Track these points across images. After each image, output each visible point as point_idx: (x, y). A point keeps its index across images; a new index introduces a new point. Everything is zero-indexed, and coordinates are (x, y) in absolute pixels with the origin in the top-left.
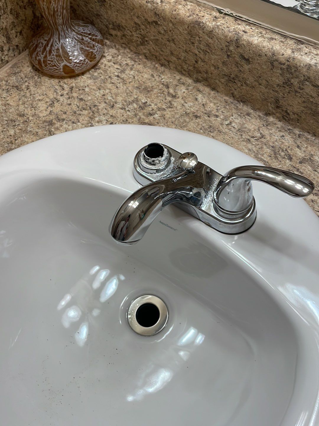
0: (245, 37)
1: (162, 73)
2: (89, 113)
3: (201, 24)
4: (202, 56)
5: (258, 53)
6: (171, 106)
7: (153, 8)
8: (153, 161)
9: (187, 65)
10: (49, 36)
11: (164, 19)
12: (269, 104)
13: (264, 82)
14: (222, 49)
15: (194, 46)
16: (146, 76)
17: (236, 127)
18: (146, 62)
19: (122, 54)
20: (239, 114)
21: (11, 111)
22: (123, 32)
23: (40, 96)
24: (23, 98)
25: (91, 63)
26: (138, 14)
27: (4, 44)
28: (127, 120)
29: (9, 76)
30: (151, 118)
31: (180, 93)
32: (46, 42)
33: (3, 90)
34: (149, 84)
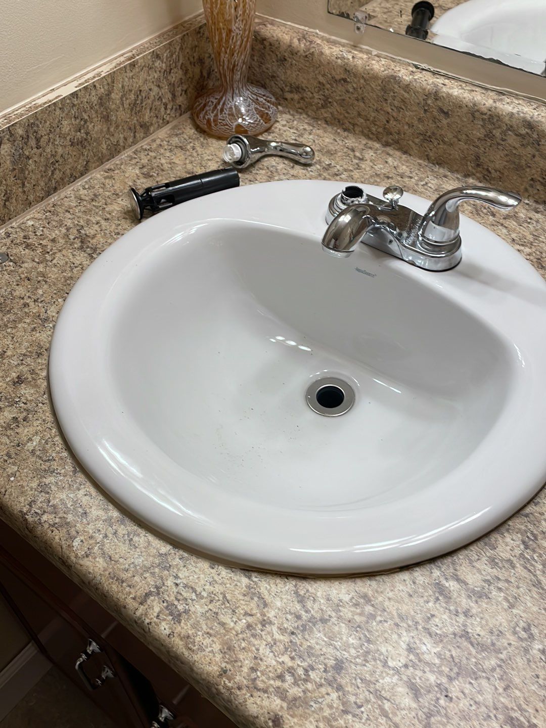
0: (444, 89)
1: (345, 138)
2: (267, 173)
3: (397, 78)
4: (395, 114)
5: (458, 105)
6: (358, 167)
7: (343, 63)
9: (376, 127)
10: (221, 94)
11: (355, 76)
12: (469, 163)
13: (464, 136)
14: (419, 104)
15: (387, 103)
16: (327, 140)
17: (433, 187)
18: (326, 127)
19: (298, 119)
20: (435, 175)
21: (177, 169)
22: (302, 95)
23: (209, 156)
24: (190, 158)
25: (266, 125)
26: (324, 72)
27: (169, 101)
29: (170, 136)
31: (367, 156)
32: (216, 100)
33: (166, 149)
34: (332, 147)
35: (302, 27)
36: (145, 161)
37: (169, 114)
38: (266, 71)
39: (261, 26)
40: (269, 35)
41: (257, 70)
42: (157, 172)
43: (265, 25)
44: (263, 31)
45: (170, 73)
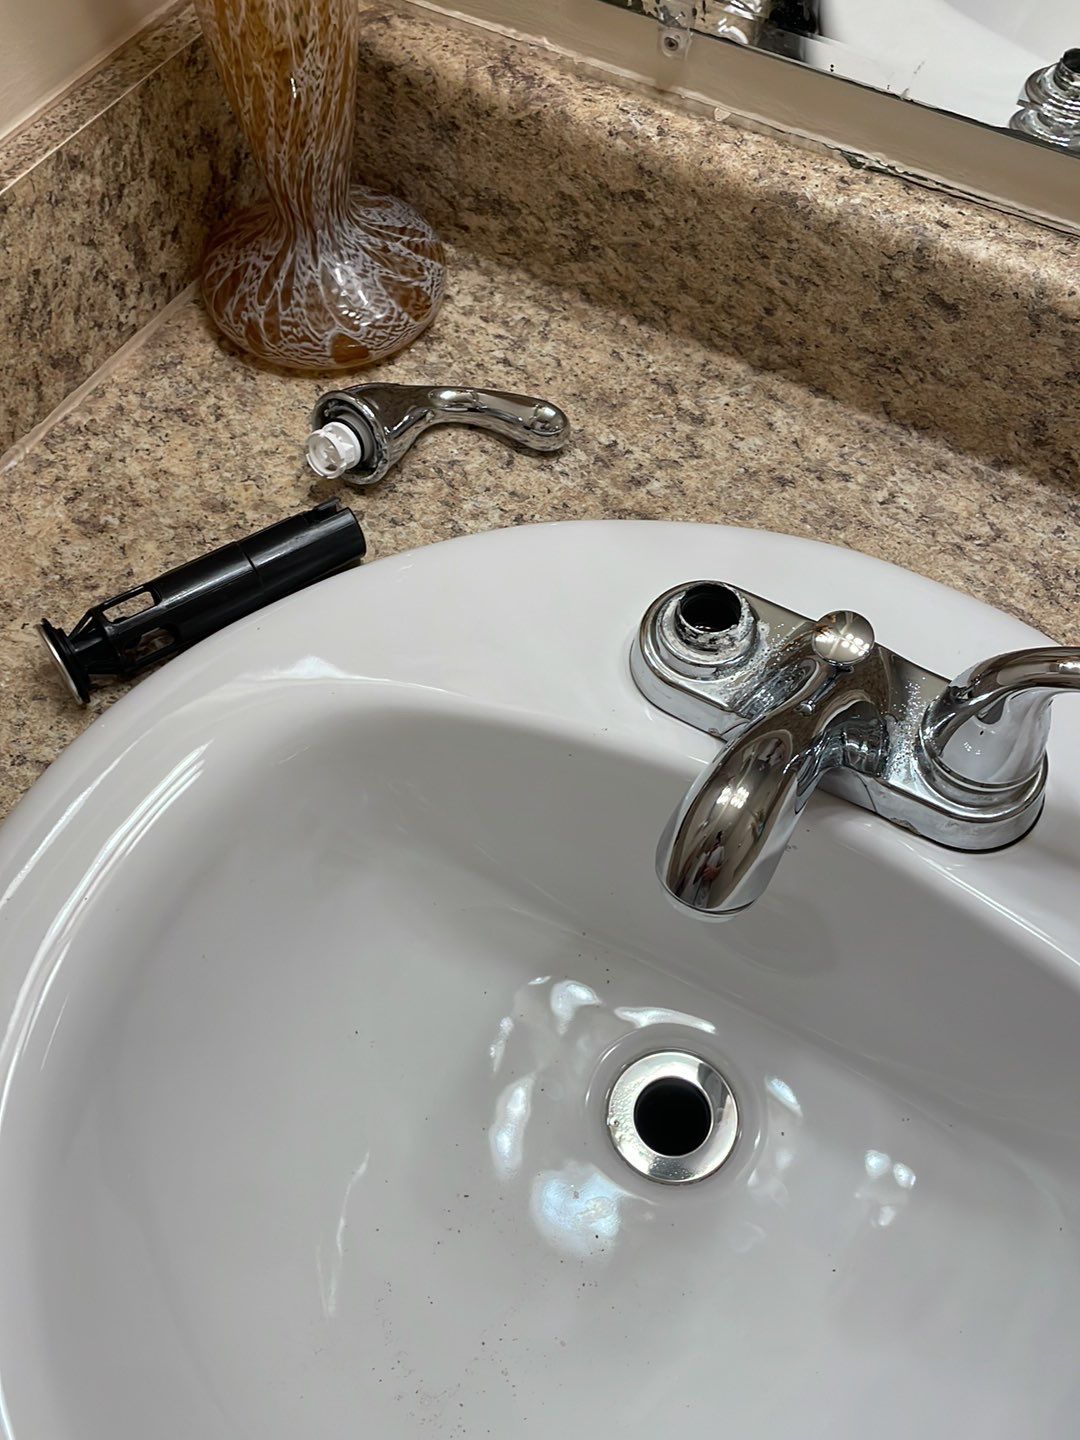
0: (947, 240)
1: (645, 344)
2: (439, 489)
3: (800, 203)
4: (791, 296)
5: (989, 289)
6: (695, 453)
7: (633, 150)
8: (712, 641)
9: (735, 321)
10: (280, 242)
11: (670, 186)
12: (1011, 435)
13: (1001, 370)
14: (865, 276)
15: (767, 266)
16: (595, 357)
17: (911, 507)
18: (585, 310)
19: (503, 288)
20: (913, 465)
21: (178, 493)
22: (511, 222)
23: (264, 438)
24: (210, 449)
25: (417, 323)
26: (575, 170)
27: (129, 273)
28: (565, 505)
29: (145, 374)
30: (641, 493)
31: (714, 409)
32: (268, 263)
33: (137, 424)
34: (611, 383)
35: (498, 28)
36: (78, 473)
37: (134, 307)
38: (402, 151)
39: (374, 26)
40: (402, 55)
41: (374, 145)
42: (118, 511)
43: (385, 20)
44: (381, 41)
45: (120, 197)
